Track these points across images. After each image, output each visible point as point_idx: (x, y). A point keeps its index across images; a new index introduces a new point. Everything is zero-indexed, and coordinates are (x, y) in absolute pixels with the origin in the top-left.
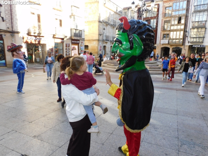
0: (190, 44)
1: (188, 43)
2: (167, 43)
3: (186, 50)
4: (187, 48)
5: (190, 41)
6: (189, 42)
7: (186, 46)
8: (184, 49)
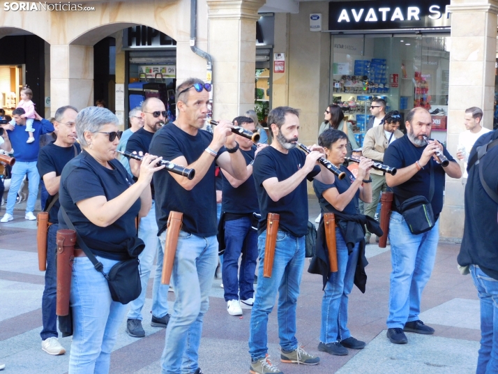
3: (220, 66)
8: (194, 49)
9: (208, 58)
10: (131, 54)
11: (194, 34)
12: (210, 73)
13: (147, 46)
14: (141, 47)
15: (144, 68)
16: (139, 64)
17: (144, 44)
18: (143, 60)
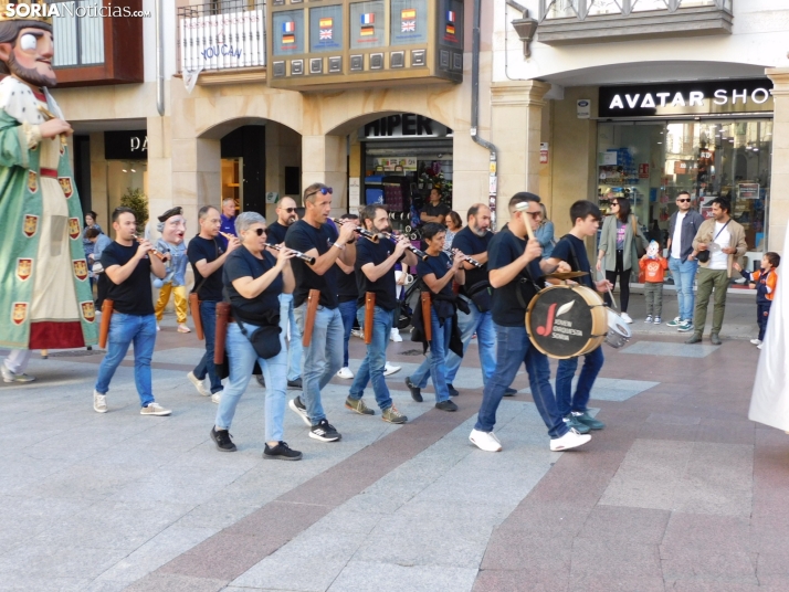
0: (550, 61)
1: (516, 42)
2: (253, 54)
3: (504, 157)
4: (513, 125)
5: (535, 16)
6: (528, 30)
7: (497, 90)
8: (475, 138)
9: (491, 148)
10: (368, 145)
11: (475, 122)
12: (494, 164)
13: (386, 137)
14: (380, 137)
15: (380, 161)
16: (373, 156)
17: (383, 134)
18: (382, 151)
